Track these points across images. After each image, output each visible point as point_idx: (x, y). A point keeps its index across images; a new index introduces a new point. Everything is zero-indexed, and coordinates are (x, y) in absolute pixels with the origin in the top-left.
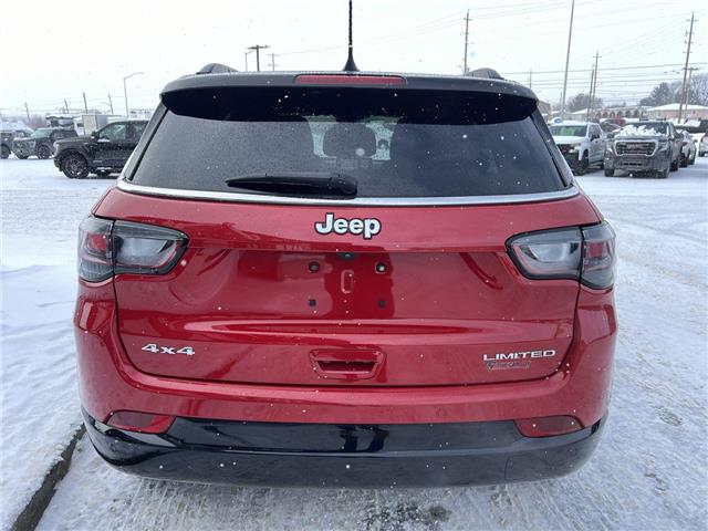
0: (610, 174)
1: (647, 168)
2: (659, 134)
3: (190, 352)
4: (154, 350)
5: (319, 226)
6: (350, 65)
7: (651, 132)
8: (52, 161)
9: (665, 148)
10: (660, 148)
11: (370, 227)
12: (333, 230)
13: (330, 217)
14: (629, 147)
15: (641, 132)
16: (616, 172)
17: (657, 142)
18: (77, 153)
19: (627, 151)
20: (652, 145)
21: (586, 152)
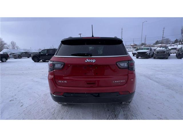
0: (155, 58)
1: (164, 57)
2: (166, 49)
3: (66, 82)
4: (60, 82)
5: (85, 61)
6: (93, 36)
7: (164, 49)
8: (31, 59)
9: (168, 52)
10: (167, 52)
11: (94, 61)
12: (88, 61)
13: (87, 59)
14: (160, 52)
15: (161, 49)
16: (156, 58)
17: (166, 51)
18: (36, 57)
19: (159, 53)
20: (165, 52)
21: (149, 53)
